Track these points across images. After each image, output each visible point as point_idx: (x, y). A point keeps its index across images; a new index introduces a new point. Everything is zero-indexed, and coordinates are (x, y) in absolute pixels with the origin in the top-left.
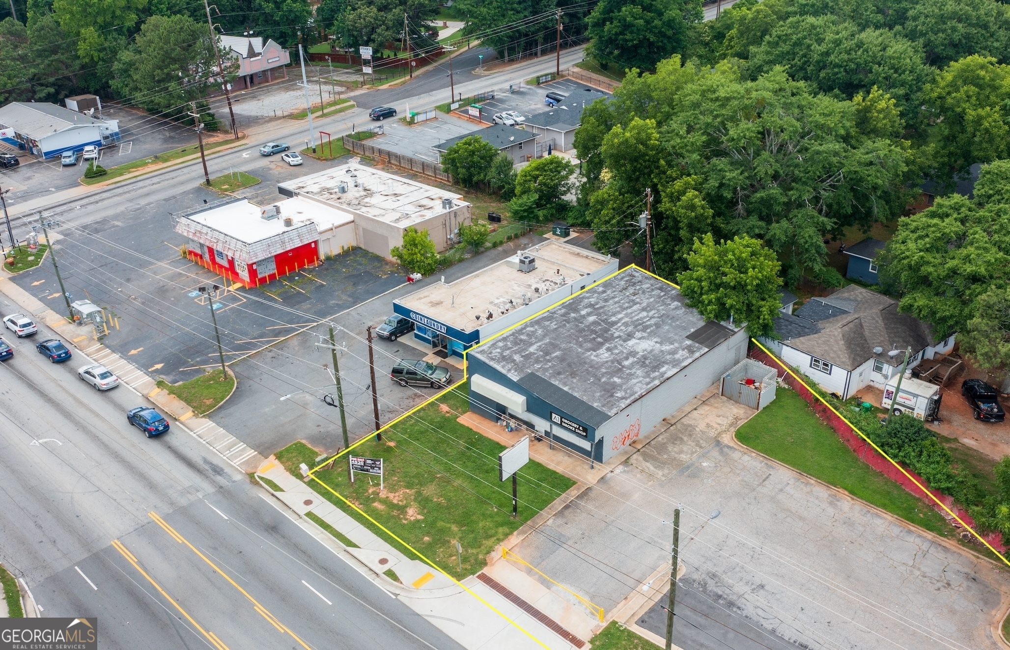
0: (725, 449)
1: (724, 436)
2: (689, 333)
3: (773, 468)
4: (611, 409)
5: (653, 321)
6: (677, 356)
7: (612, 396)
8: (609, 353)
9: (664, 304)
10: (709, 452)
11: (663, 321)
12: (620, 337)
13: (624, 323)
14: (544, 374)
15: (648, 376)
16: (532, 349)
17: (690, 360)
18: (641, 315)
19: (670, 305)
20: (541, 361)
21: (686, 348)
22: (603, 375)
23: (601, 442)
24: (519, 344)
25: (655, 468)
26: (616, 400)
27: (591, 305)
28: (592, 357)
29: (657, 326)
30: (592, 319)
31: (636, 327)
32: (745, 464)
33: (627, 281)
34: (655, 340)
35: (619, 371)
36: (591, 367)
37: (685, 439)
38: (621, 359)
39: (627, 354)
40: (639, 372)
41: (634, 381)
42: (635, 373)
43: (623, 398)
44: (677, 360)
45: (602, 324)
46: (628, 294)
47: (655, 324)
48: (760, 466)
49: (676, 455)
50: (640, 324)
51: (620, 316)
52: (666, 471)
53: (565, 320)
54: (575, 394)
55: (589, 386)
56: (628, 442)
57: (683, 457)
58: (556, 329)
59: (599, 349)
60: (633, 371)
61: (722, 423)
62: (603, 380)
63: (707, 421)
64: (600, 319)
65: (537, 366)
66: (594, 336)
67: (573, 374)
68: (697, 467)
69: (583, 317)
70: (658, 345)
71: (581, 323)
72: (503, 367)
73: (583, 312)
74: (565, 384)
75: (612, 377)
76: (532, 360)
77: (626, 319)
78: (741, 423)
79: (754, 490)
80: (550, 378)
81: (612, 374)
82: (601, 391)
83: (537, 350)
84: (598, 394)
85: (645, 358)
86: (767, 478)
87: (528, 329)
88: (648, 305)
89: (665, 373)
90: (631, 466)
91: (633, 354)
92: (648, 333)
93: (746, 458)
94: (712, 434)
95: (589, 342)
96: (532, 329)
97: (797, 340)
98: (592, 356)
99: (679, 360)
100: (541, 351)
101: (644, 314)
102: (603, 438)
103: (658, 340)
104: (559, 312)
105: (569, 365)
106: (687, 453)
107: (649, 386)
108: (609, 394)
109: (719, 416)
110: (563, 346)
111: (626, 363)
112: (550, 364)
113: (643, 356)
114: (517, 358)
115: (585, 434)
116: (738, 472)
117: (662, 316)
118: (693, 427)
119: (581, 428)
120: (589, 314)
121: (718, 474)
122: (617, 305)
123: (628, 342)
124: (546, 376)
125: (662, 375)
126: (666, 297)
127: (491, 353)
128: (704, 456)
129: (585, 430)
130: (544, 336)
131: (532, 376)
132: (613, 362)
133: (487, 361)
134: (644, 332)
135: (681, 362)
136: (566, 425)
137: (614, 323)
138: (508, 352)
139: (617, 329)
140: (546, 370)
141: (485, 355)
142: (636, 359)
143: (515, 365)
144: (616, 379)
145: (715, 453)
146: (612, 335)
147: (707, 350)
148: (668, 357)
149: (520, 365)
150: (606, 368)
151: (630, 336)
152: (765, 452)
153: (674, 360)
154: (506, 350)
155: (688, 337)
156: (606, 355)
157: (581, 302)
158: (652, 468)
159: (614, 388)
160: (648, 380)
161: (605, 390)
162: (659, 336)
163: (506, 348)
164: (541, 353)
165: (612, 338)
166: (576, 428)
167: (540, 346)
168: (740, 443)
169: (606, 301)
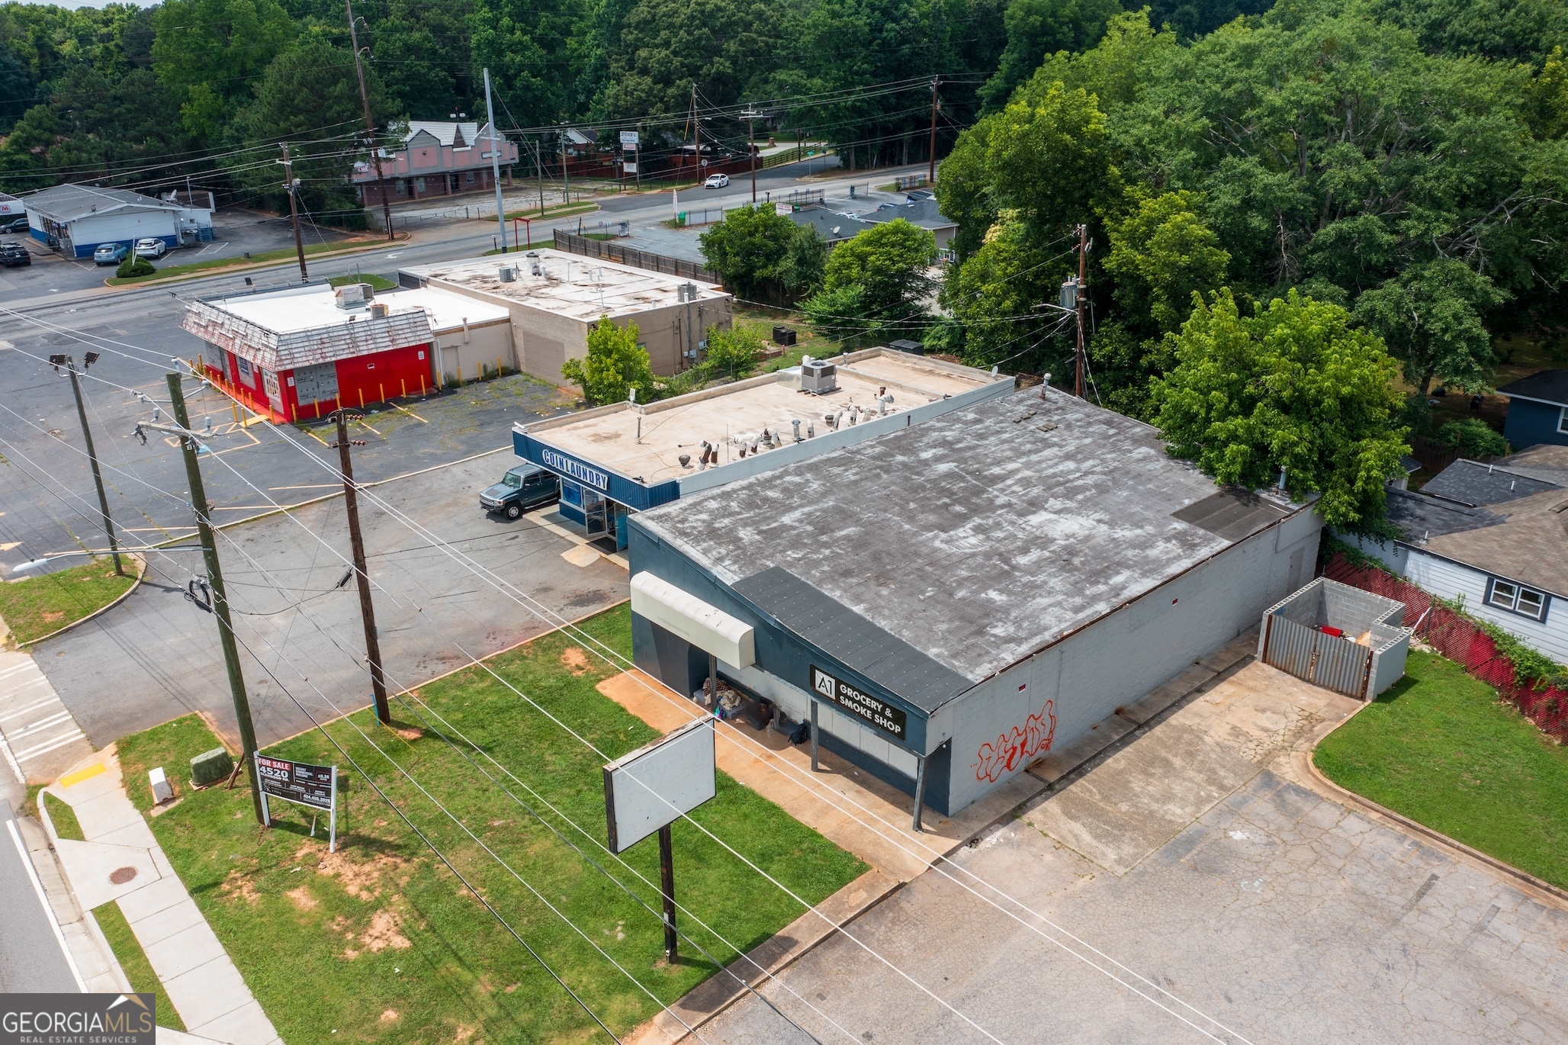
0: (1291, 797)
1: (1282, 759)
2: (1178, 508)
3: (1440, 859)
4: (974, 664)
5: (1090, 480)
6: (1153, 553)
7: (981, 632)
8: (981, 537)
9: (1115, 448)
10: (1244, 801)
11: (1114, 480)
12: (1008, 505)
13: (1020, 480)
14: (807, 573)
15: (1080, 592)
16: (787, 519)
17: (1186, 563)
18: (1061, 467)
19: (1130, 452)
20: (805, 545)
21: (1174, 537)
22: (961, 583)
23: (943, 755)
24: (759, 507)
25: (1097, 837)
26: (989, 643)
27: (944, 443)
28: (937, 544)
29: (1101, 489)
30: (943, 467)
31: (1050, 488)
32: (1356, 842)
33: (1031, 406)
34: (1097, 516)
35: (1003, 577)
36: (931, 564)
37: (1177, 762)
38: (1009, 552)
39: (1026, 541)
40: (1056, 583)
41: (1043, 601)
42: (1045, 583)
43: (1009, 640)
44: (1154, 561)
45: (969, 478)
46: (1032, 427)
47: (1096, 486)
48: (1400, 848)
49: (1155, 806)
50: (1059, 484)
51: (1011, 466)
52: (1128, 850)
53: (880, 467)
54: (882, 623)
55: (922, 606)
56: (1020, 762)
57: (1175, 811)
58: (855, 482)
59: (955, 527)
60: (1040, 578)
61: (1273, 727)
62: (961, 594)
63: (1232, 719)
64: (963, 470)
65: (792, 554)
66: (947, 500)
67: (882, 578)
68: (1216, 842)
69: (926, 463)
70: (1104, 528)
71: (917, 474)
72: (705, 552)
73: (926, 455)
74: (858, 599)
75: (985, 587)
76: (783, 542)
77: (1028, 473)
78: (1323, 731)
79: (1396, 922)
80: (820, 582)
81: (985, 583)
82: (951, 620)
83: (800, 521)
84: (944, 626)
85: (1072, 552)
86: (1428, 885)
87: (788, 478)
88: (1079, 450)
89: (1124, 588)
90: (1027, 829)
91: (1041, 541)
92: (1080, 502)
93: (1353, 824)
94: (1250, 753)
95: (933, 511)
96: (797, 479)
98: (938, 542)
99: (1157, 560)
100: (810, 523)
101: (1071, 465)
102: (949, 742)
103: (1106, 517)
104: (869, 451)
105: (876, 557)
106: (1184, 800)
107: (1081, 616)
108: (974, 628)
109: (1263, 711)
110: (867, 516)
111: (1022, 560)
112: (827, 552)
113: (1065, 548)
114: (746, 534)
115: (898, 729)
116: (1339, 863)
117: (1111, 472)
118: (1198, 735)
119: (888, 712)
120: (938, 459)
121: (1279, 866)
122: (1006, 446)
123: (1030, 517)
124: (811, 578)
125: (1117, 591)
126: (1121, 437)
127: (683, 521)
128: (1232, 812)
129: (899, 718)
130: (824, 495)
131: (777, 575)
132: (988, 556)
133: (668, 537)
134: (1070, 499)
135: (1163, 566)
136: (849, 704)
137: (995, 479)
138: (726, 521)
139: (1002, 490)
140: (816, 564)
141: (668, 525)
142: (1047, 554)
143: (739, 548)
144: (993, 595)
145: (1263, 805)
146: (991, 501)
147: (1226, 543)
148: (1130, 553)
149: (751, 550)
150: (970, 568)
151: (1034, 506)
152: (1407, 809)
153: (1146, 560)
154: (723, 517)
155: (1178, 515)
156: (973, 540)
157: (922, 436)
158: (1087, 837)
159: (987, 615)
160: (1078, 600)
161: (962, 618)
162: (1106, 510)
163: (726, 512)
164: (810, 528)
165: (991, 506)
166: (874, 712)
167: (809, 514)
168: (1330, 783)
169: (981, 436)
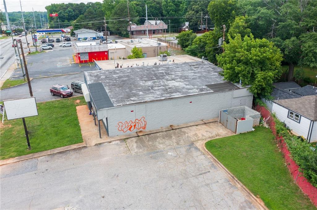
0: (192, 149)
1: (200, 142)
2: (209, 84)
3: (215, 168)
4: (119, 103)
8: (153, 83)
10: (180, 148)
12: (167, 79)
15: (162, 95)
17: (196, 94)
18: (189, 74)
20: (112, 80)
22: (136, 90)
24: (112, 73)
25: (137, 147)
32: (197, 161)
33: (198, 64)
35: (148, 90)
36: (134, 86)
37: (173, 137)
39: (162, 85)
48: (207, 164)
49: (157, 144)
52: (141, 151)
56: (134, 130)
57: (161, 146)
58: (138, 72)
62: (134, 92)
64: (165, 72)
66: (154, 77)
68: (163, 154)
70: (185, 85)
72: (90, 79)
73: (160, 69)
76: (108, 79)
78: (217, 138)
79: (187, 178)
80: (106, 86)
81: (142, 91)
85: (170, 88)
86: (205, 173)
87: (124, 70)
88: (198, 72)
89: (174, 96)
93: (201, 157)
94: (193, 139)
95: (148, 78)
97: (283, 100)
98: (141, 83)
101: (192, 74)
102: (106, 118)
105: (124, 84)
108: (127, 97)
109: (207, 132)
110: (132, 77)
111: (156, 88)
112: (115, 81)
116: (187, 164)
117: (201, 76)
118: (185, 133)
121: (172, 161)
123: (169, 81)
130: (128, 73)
131: (99, 84)
139: (169, 76)
140: (110, 83)
142: (164, 88)
143: (98, 79)
146: (164, 78)
147: (213, 91)
151: (173, 80)
153: (186, 92)
162: (189, 82)
167: (120, 75)
168: (205, 148)
